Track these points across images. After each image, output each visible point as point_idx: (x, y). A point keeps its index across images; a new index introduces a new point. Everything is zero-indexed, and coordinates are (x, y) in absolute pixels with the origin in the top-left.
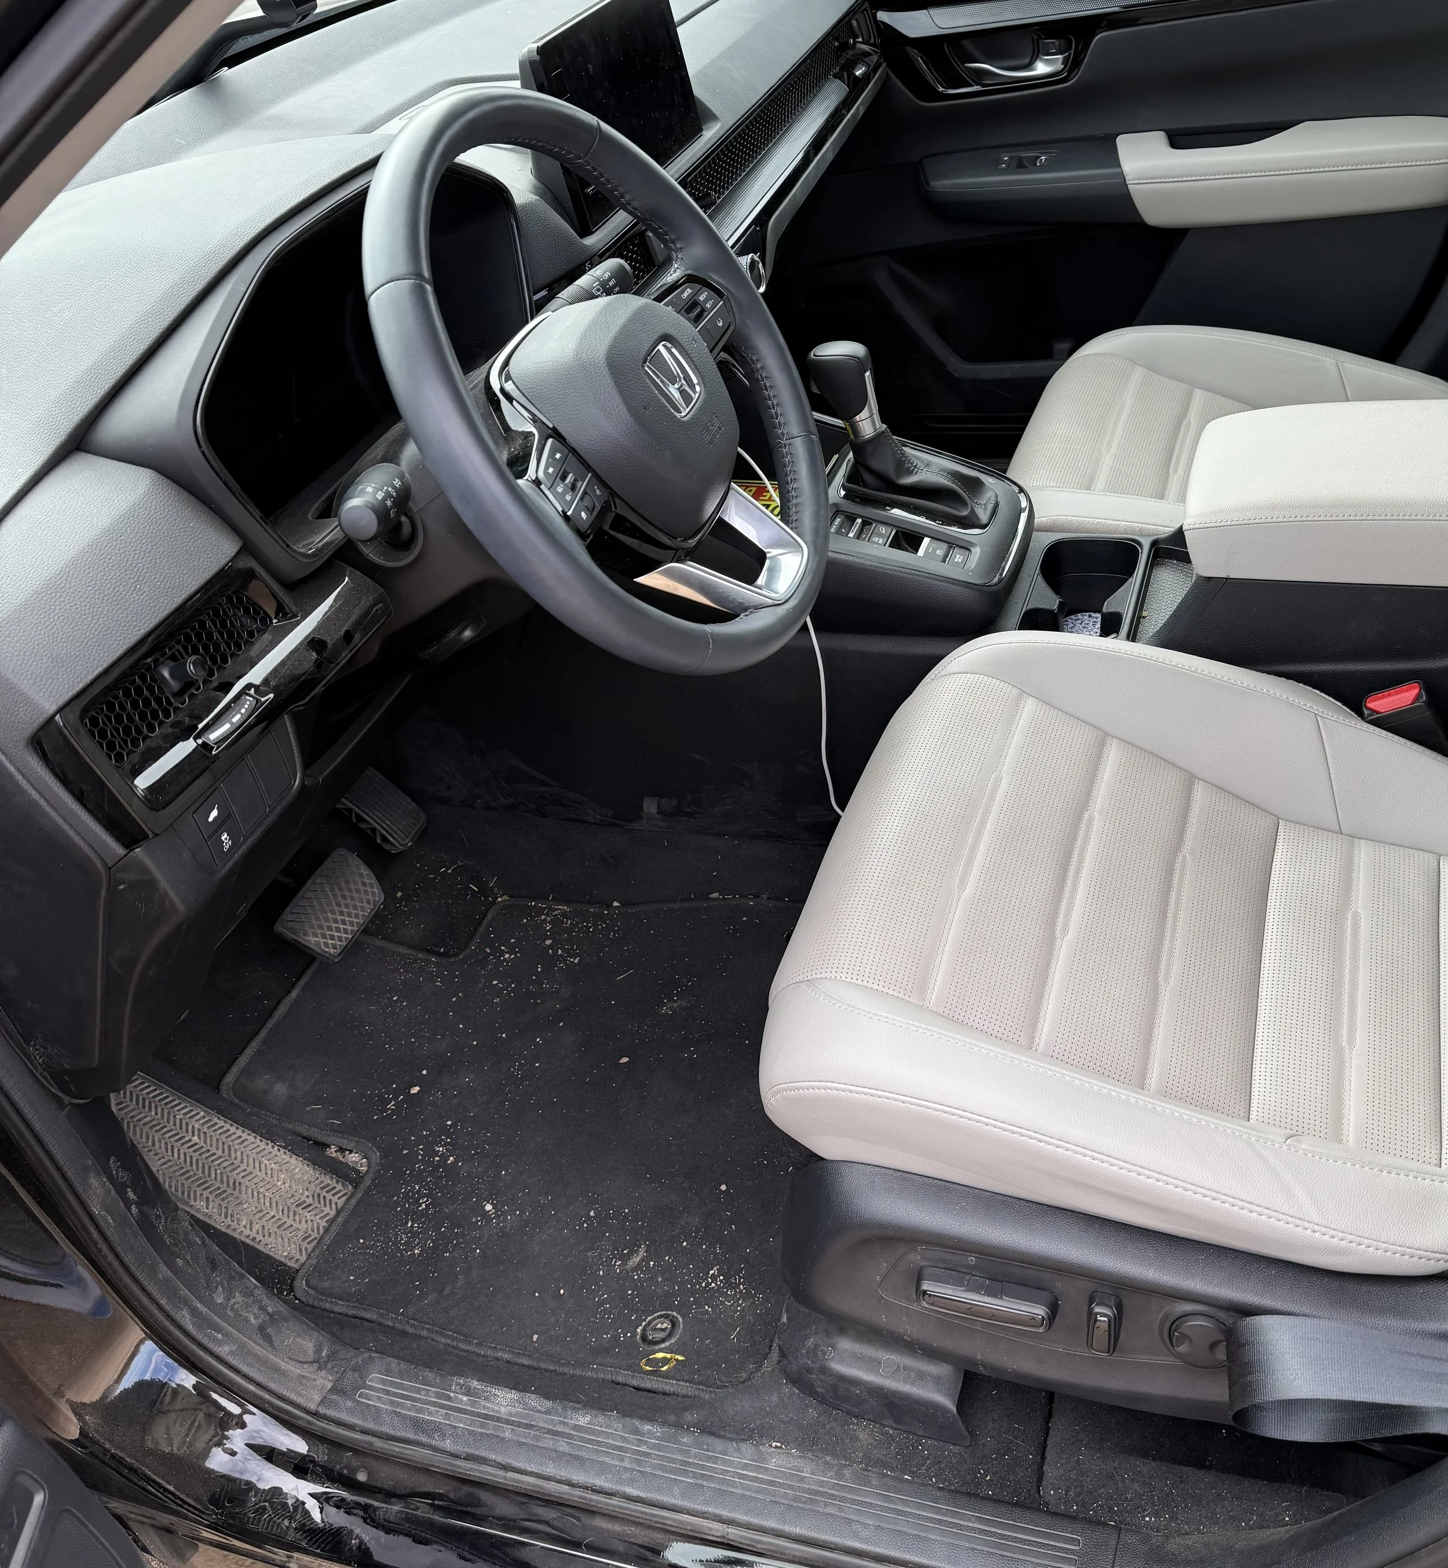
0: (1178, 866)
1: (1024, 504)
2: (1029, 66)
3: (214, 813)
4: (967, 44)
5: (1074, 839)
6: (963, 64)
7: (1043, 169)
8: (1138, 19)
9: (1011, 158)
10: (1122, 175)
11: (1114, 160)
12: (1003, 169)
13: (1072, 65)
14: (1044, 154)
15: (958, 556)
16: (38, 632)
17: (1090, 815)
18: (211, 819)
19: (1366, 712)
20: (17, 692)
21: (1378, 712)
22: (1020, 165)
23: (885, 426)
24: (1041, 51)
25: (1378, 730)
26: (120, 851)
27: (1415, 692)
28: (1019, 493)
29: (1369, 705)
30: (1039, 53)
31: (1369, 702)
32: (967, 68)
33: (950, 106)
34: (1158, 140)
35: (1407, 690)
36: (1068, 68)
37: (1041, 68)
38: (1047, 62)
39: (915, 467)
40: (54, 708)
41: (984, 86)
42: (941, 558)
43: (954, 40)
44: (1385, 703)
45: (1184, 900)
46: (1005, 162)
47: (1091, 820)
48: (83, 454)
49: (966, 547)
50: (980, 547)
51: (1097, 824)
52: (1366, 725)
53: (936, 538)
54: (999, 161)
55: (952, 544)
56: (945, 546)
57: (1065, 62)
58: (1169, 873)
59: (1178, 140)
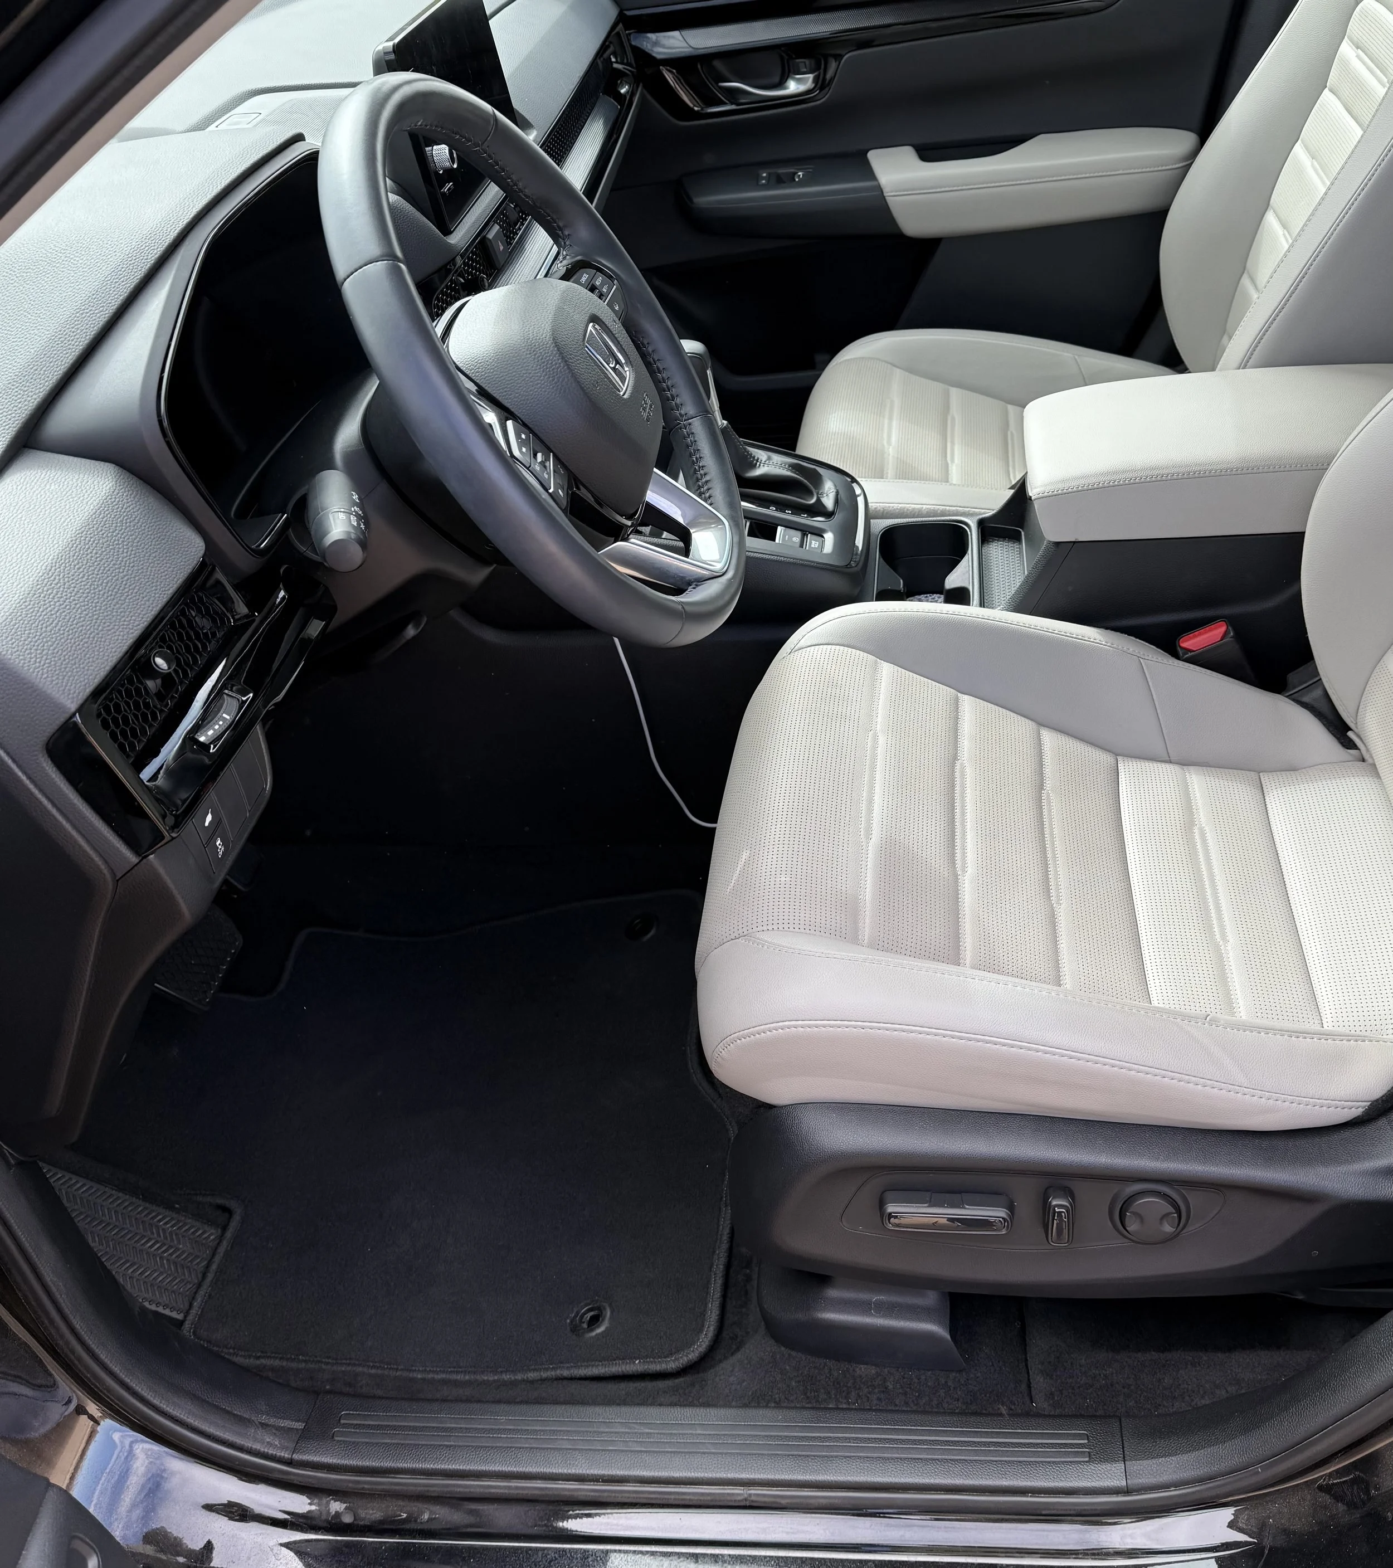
0: (1044, 803)
1: (858, 491)
2: (781, 84)
3: (209, 818)
4: (717, 64)
5: (953, 786)
6: (717, 83)
7: (802, 183)
8: (873, 41)
9: (769, 175)
10: (879, 188)
11: (869, 173)
12: (763, 185)
13: (821, 84)
14: (800, 170)
15: (813, 542)
16: (44, 629)
17: (962, 764)
18: (207, 824)
19: (1181, 653)
20: (35, 691)
21: (1191, 651)
22: (780, 181)
23: (725, 422)
24: (792, 70)
25: (1192, 666)
26: (134, 859)
27: (1223, 629)
28: (853, 482)
29: (1185, 645)
30: (789, 72)
31: (1183, 642)
32: (722, 88)
33: (707, 124)
34: (907, 155)
35: (1216, 628)
36: (818, 86)
37: (793, 87)
38: (799, 81)
39: (757, 461)
40: (73, 707)
41: (738, 104)
42: (798, 545)
43: (706, 59)
44: (1194, 642)
45: (1056, 832)
46: (764, 178)
47: (963, 767)
48: (31, 450)
49: (819, 533)
50: (832, 531)
51: (969, 771)
52: (1181, 663)
53: (789, 525)
54: (758, 178)
55: (805, 531)
56: (799, 534)
57: (816, 80)
58: (1040, 807)
59: (928, 153)
